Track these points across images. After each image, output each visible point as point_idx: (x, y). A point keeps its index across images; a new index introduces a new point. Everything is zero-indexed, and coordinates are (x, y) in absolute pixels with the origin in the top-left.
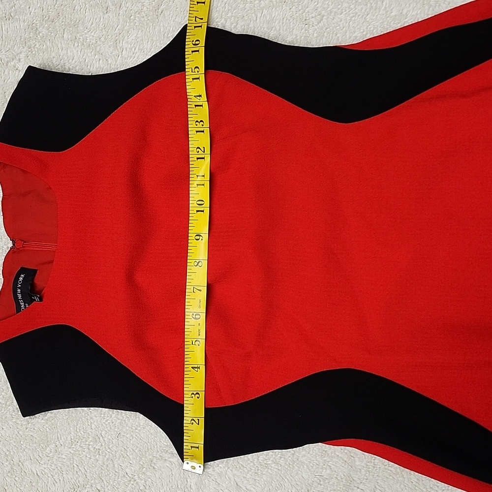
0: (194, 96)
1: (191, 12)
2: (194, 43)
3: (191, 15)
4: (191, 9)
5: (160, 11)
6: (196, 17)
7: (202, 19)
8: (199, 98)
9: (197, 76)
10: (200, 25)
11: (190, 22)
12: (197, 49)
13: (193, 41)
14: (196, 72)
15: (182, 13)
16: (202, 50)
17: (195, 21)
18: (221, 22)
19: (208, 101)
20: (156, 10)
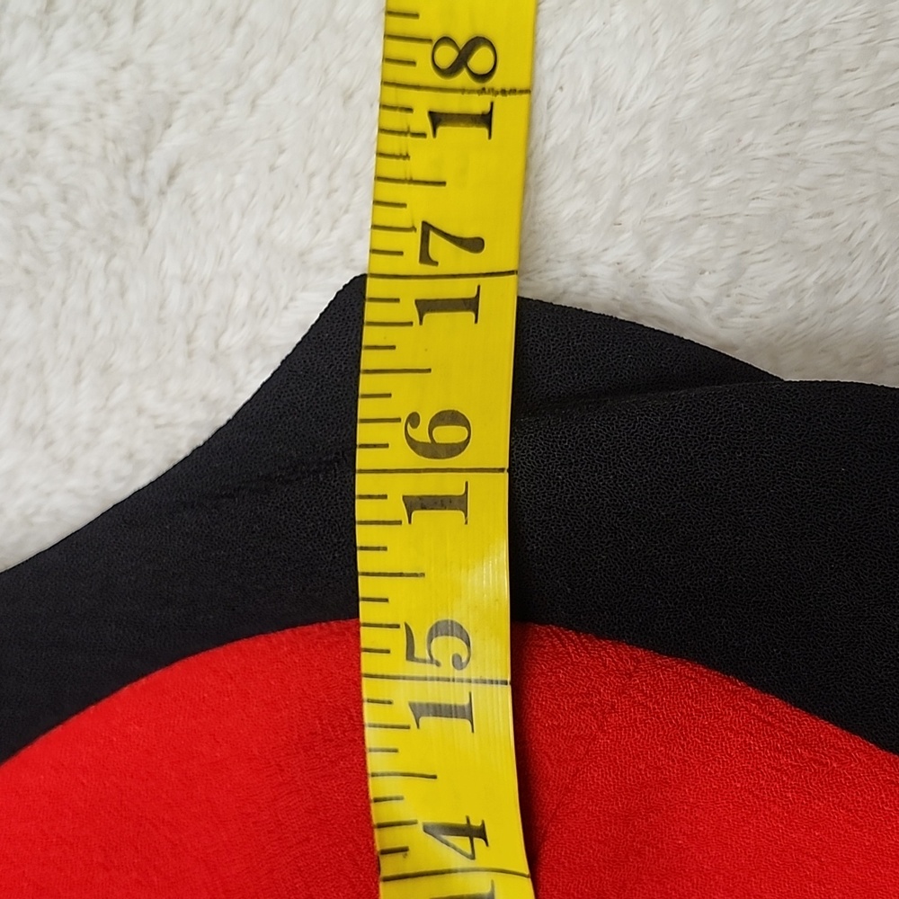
0: (427, 829)
1: (390, 192)
2: (420, 434)
3: (389, 216)
4: (393, 168)
5: (158, 165)
6: (427, 228)
7: (475, 245)
8: (463, 842)
9: (453, 695)
10: (463, 289)
11: (385, 264)
12: (449, 485)
13: (414, 419)
14: (447, 662)
15: (316, 181)
16: (491, 499)
17: (425, 257)
18: (611, 257)
19: (534, 876)
20: (128, 160)
